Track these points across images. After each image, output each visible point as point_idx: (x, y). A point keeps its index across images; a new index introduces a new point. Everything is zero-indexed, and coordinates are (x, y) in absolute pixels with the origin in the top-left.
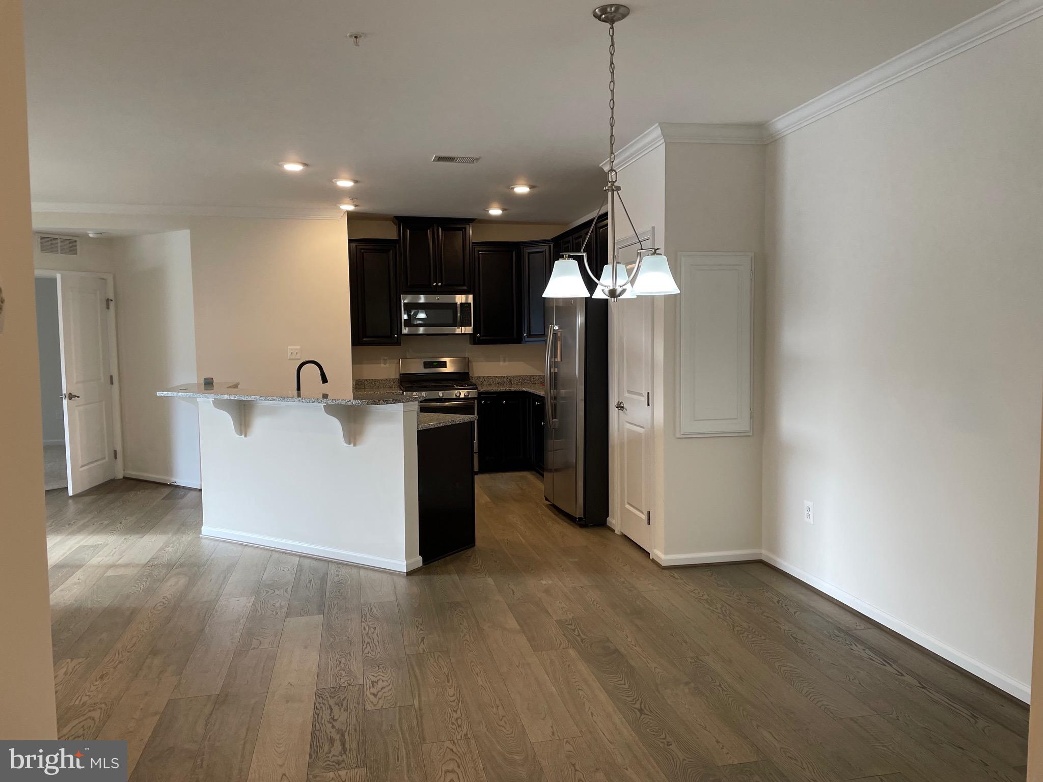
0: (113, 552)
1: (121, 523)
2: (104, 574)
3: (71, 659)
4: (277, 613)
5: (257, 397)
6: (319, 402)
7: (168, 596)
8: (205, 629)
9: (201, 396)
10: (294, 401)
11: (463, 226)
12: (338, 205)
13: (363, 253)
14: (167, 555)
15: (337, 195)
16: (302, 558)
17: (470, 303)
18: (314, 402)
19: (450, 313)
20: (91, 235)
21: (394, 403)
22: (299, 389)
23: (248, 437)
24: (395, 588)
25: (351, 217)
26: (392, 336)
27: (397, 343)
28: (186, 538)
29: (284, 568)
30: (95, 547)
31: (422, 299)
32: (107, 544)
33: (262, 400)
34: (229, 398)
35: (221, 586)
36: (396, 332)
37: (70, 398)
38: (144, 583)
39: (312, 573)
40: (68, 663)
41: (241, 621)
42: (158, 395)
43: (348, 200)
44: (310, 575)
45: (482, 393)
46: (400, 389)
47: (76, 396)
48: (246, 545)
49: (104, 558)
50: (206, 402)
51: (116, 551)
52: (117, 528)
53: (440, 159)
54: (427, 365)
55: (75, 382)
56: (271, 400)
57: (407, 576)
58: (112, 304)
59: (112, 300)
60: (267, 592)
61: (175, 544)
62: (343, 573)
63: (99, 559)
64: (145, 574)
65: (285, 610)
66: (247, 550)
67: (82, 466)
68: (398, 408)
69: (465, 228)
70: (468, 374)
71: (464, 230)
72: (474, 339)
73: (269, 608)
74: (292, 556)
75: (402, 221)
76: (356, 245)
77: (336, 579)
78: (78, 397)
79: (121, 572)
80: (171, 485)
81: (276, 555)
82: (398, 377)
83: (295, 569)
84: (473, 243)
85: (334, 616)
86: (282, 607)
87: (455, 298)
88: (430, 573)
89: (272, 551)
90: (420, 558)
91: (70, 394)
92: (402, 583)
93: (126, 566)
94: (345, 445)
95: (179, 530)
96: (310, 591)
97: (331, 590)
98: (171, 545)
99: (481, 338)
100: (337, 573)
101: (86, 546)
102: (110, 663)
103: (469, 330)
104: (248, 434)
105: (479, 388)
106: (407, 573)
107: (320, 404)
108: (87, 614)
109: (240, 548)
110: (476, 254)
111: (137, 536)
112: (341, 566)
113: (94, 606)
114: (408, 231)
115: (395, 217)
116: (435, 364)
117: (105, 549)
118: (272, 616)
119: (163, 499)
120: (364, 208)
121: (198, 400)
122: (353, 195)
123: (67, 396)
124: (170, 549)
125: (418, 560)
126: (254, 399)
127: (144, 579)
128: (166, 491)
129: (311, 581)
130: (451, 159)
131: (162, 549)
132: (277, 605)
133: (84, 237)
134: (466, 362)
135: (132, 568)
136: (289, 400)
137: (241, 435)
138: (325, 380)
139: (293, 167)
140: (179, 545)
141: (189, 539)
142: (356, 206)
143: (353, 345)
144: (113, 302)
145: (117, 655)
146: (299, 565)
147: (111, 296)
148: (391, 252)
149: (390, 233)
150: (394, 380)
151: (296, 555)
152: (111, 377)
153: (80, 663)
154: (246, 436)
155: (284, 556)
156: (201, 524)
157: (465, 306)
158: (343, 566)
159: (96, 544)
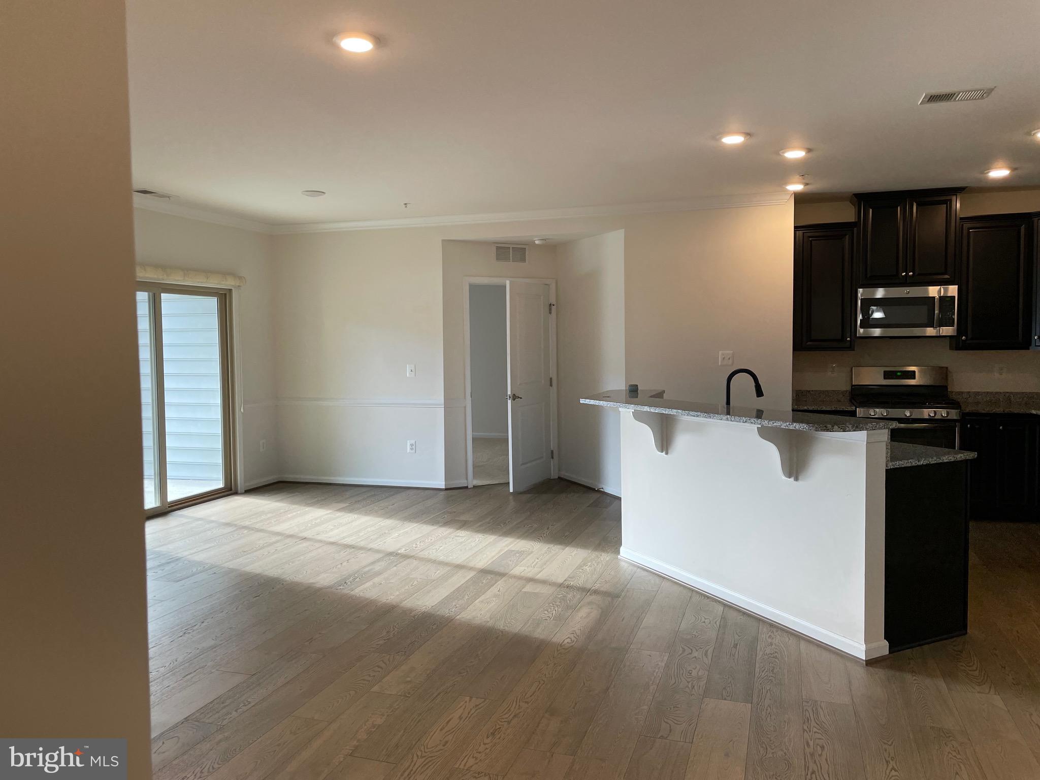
0: (535, 562)
1: (548, 529)
2: (523, 588)
3: (471, 697)
4: (694, 687)
5: (679, 411)
6: (751, 423)
7: (577, 631)
8: (610, 690)
9: (621, 406)
10: (721, 419)
11: (948, 198)
12: (784, 186)
13: (811, 241)
14: (583, 576)
15: (784, 171)
16: (726, 609)
17: (954, 297)
18: (746, 422)
19: (924, 309)
20: (537, 242)
21: (854, 431)
22: (728, 403)
23: (669, 455)
24: (850, 682)
25: (800, 200)
26: (843, 339)
27: (851, 347)
28: (605, 557)
29: (705, 619)
30: (521, 553)
31: (880, 293)
32: (532, 552)
33: (685, 415)
34: (649, 410)
35: (633, 630)
36: (848, 335)
37: (514, 399)
38: (556, 609)
39: (739, 634)
40: (466, 702)
41: (652, 687)
42: (581, 402)
43: (797, 177)
44: (736, 637)
45: (969, 414)
46: (852, 403)
47: (519, 397)
48: (664, 578)
49: (526, 568)
50: (626, 412)
51: (538, 562)
52: (544, 534)
53: (933, 98)
54: (888, 375)
55: (518, 384)
56: (694, 416)
57: (866, 665)
58: (554, 308)
59: (554, 305)
60: (684, 651)
61: (594, 562)
62: (777, 641)
63: (522, 569)
64: (559, 596)
65: (703, 683)
66: (665, 584)
67: (523, 464)
68: (859, 438)
69: (951, 201)
70: (946, 387)
71: (948, 203)
72: (955, 343)
73: (684, 675)
74: (714, 603)
75: (863, 199)
76: (803, 233)
77: (768, 651)
78: (521, 398)
79: (539, 589)
80: (599, 491)
81: (696, 598)
82: (849, 388)
83: (718, 623)
84: (961, 219)
85: (765, 710)
86: (699, 678)
87: (927, 291)
88: (900, 669)
89: (692, 591)
90: (886, 643)
91: (514, 395)
92: (860, 673)
93: (544, 582)
94: (784, 478)
95: (599, 544)
96: (736, 661)
97: (762, 664)
98: (589, 564)
99: (968, 342)
100: (770, 640)
101: (514, 551)
102: (505, 714)
103: (947, 331)
104: (669, 451)
105: (963, 407)
106: (866, 661)
107: (753, 425)
108: (497, 638)
109: (658, 580)
110: (965, 232)
111: (559, 547)
112: (775, 630)
113: (506, 628)
114: (871, 210)
115: (854, 194)
116: (899, 374)
117: (528, 558)
118: (687, 690)
119: (588, 506)
120: (818, 186)
121: (620, 409)
122: (802, 169)
123: (511, 397)
124: (587, 568)
125: (883, 647)
126: (675, 414)
127: (558, 603)
128: (595, 496)
129: (737, 645)
130: (947, 97)
131: (580, 567)
132: (694, 673)
133: (531, 244)
134: (944, 372)
135: (548, 586)
136: (715, 417)
137: (662, 452)
138: (759, 393)
139: (733, 140)
140: (597, 565)
141: (608, 559)
142: (806, 184)
143: (793, 351)
144: (554, 307)
145: (515, 703)
146: (723, 618)
147: (554, 302)
148: (847, 237)
149: (846, 214)
150: (843, 393)
151: (719, 602)
152: (551, 379)
153: (477, 706)
154: (667, 453)
155: (706, 601)
156: (619, 543)
157: (946, 301)
158: (777, 632)
159: (522, 550)
